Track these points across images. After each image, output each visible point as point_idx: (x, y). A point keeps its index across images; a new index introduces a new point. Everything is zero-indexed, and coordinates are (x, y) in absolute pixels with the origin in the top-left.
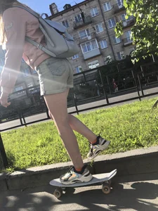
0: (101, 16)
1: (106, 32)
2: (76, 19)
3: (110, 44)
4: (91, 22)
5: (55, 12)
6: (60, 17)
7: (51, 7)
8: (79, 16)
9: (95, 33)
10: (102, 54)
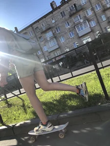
0: (89, 3)
1: (94, 14)
2: (71, 10)
3: (98, 23)
4: (82, 9)
5: (55, 7)
6: (59, 10)
7: (52, 5)
8: (72, 6)
9: (85, 17)
10: (92, 31)
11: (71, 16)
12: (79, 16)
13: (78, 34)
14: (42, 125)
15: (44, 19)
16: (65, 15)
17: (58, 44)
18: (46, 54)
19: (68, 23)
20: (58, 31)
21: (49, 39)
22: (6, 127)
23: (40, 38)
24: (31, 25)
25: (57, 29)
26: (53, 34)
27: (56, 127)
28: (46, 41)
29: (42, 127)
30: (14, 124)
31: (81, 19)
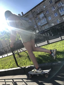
11: (56, 3)
12: (62, 2)
13: (60, 14)
14: (36, 69)
15: (39, 6)
16: (52, 2)
17: (47, 21)
18: (40, 27)
19: (54, 7)
20: (47, 13)
21: (41, 18)
22: (20, 68)
23: (36, 17)
24: (31, 10)
25: (46, 11)
26: (44, 15)
27: (44, 71)
28: (40, 19)
29: (36, 70)
30: (25, 67)
31: (63, 4)
